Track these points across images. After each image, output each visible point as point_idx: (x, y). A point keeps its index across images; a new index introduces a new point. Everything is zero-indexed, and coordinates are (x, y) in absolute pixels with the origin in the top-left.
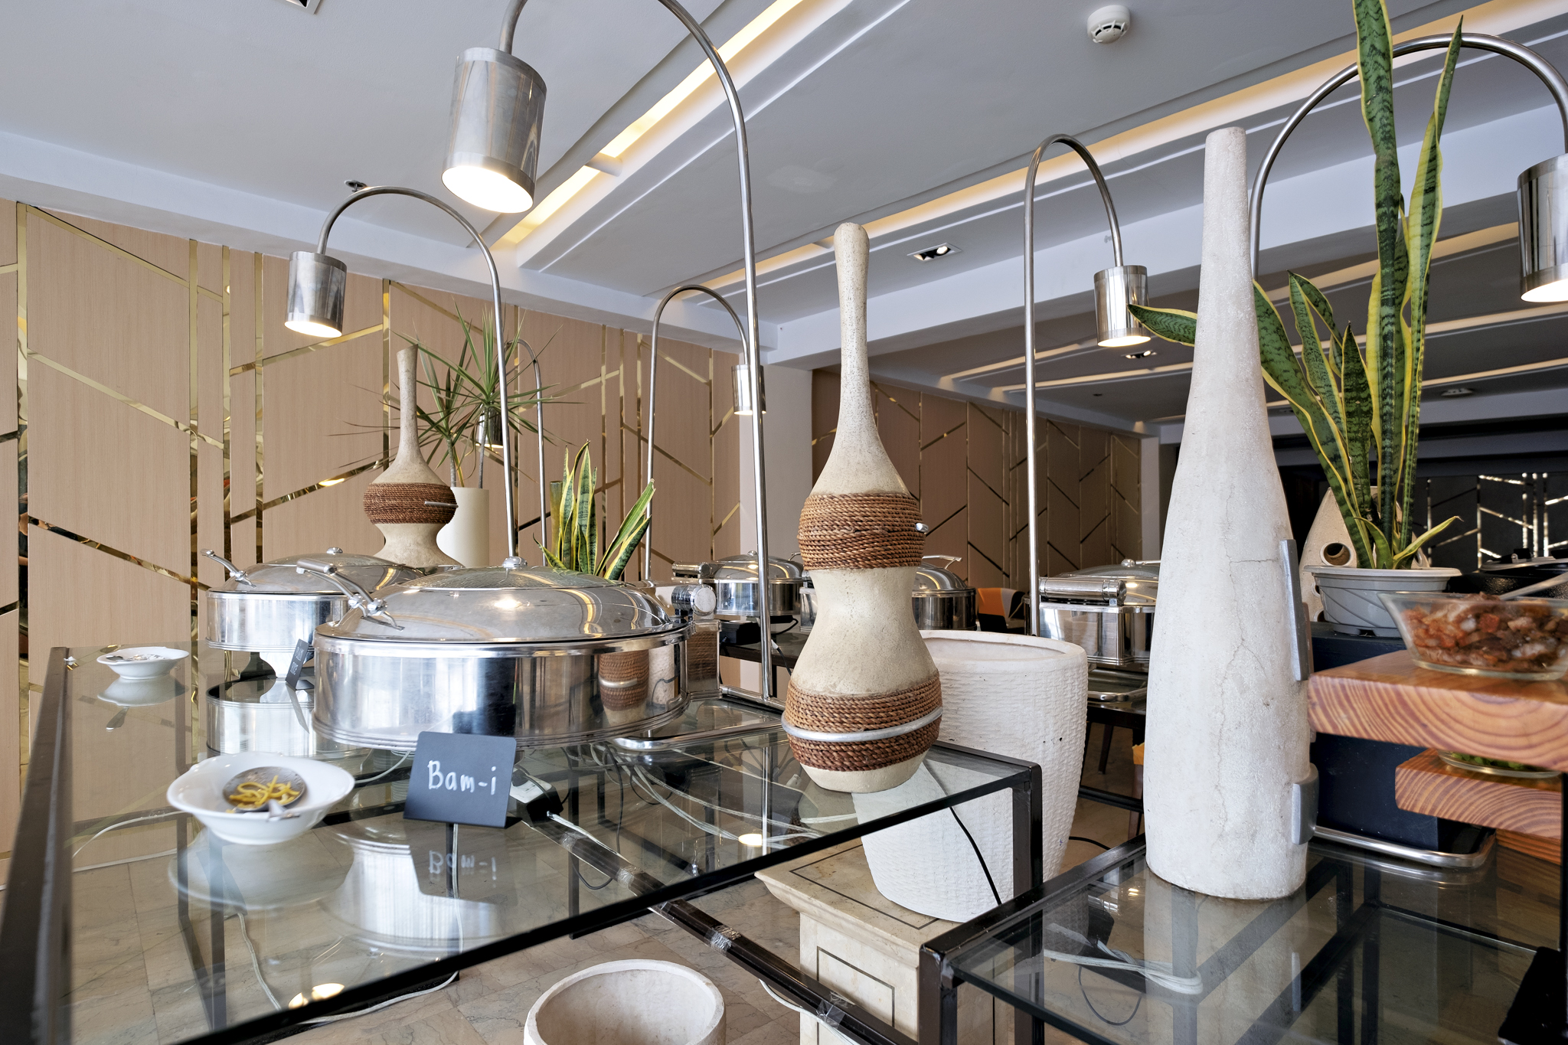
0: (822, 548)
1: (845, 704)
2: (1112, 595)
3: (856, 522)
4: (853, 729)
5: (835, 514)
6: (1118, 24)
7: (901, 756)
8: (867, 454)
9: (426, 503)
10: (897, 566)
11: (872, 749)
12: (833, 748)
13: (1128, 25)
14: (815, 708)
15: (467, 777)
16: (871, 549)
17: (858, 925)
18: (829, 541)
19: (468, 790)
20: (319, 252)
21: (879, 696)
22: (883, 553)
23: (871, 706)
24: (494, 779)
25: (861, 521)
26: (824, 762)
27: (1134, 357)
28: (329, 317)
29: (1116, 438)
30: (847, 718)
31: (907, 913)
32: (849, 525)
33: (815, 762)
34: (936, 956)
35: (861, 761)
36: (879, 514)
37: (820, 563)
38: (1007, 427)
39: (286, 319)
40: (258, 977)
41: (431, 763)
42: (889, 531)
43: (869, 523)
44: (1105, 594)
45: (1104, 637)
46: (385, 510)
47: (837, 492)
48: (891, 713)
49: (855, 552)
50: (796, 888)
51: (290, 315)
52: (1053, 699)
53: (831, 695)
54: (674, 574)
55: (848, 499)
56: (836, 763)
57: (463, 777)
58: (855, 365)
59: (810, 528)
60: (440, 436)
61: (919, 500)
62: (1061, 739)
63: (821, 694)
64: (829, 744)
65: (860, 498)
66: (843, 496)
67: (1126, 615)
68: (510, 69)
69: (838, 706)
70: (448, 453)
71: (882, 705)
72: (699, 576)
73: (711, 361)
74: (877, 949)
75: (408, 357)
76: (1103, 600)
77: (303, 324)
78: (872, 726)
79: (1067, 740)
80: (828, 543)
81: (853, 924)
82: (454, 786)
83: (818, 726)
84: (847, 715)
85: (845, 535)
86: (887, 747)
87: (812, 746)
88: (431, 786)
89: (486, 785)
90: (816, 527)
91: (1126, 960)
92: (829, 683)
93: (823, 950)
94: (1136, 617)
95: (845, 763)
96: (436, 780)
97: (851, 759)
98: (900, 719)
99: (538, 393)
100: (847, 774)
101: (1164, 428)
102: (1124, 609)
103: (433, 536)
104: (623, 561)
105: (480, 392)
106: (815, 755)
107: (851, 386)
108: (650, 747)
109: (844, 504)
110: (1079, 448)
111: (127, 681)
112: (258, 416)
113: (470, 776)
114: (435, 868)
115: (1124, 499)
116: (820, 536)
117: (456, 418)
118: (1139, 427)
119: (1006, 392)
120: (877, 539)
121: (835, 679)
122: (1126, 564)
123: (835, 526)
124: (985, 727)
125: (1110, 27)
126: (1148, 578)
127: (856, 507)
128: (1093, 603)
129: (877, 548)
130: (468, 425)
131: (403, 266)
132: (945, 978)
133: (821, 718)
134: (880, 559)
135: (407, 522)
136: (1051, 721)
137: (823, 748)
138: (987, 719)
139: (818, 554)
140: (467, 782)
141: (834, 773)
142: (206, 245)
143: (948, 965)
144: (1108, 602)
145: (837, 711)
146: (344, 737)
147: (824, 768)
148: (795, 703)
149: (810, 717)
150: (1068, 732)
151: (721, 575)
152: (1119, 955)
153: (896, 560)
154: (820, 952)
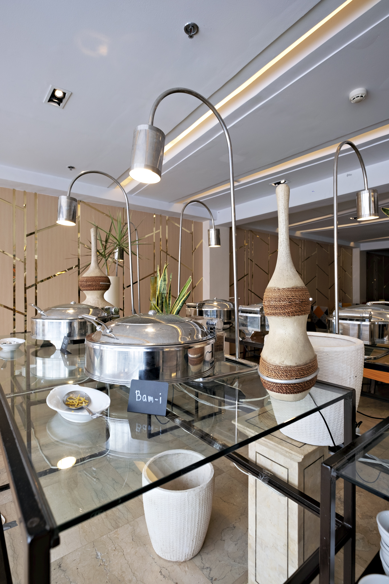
0: (275, 308)
1: (288, 369)
2: (366, 318)
3: (289, 299)
4: (291, 379)
5: (281, 296)
6: (362, 95)
7: (307, 388)
8: (290, 272)
9: (101, 283)
10: (303, 315)
11: (298, 386)
12: (283, 386)
13: (366, 95)
14: (276, 370)
15: (150, 397)
16: (295, 309)
17: (275, 445)
18: (279, 306)
19: (151, 402)
20: (68, 195)
21: (300, 366)
22: (299, 310)
23: (297, 369)
24: (161, 398)
25: (291, 299)
26: (279, 391)
27: (353, 219)
28: (71, 219)
29: (343, 249)
30: (289, 374)
31: (293, 441)
32: (287, 300)
33: (275, 390)
34: (329, 467)
35: (293, 390)
36: (298, 296)
37: (274, 314)
38: (301, 246)
39: (57, 220)
40: (40, 452)
41: (137, 391)
42: (301, 302)
43: (294, 299)
44: (363, 317)
45: (361, 333)
46: (87, 286)
47: (281, 287)
48: (305, 372)
49: (289, 310)
50: (249, 428)
51: (58, 219)
52: (353, 361)
53: (282, 365)
54: (187, 307)
55: (286, 290)
56: (284, 391)
57: (149, 397)
58: (285, 238)
59: (270, 301)
60: (101, 258)
61: (268, 274)
62: (356, 376)
63: (278, 365)
64: (281, 384)
65: (290, 290)
66: (284, 289)
67: (372, 325)
68: (155, 132)
69: (285, 370)
70: (105, 263)
71: (301, 369)
72: (197, 307)
73: (193, 225)
74: (282, 454)
75: (94, 231)
76: (363, 319)
77: (63, 221)
78: (298, 377)
79: (358, 377)
80: (278, 307)
81: (273, 444)
82: (146, 400)
83: (277, 377)
84: (289, 373)
85: (285, 304)
86: (303, 385)
87: (275, 384)
88: (137, 400)
89: (158, 400)
90: (273, 301)
91: (376, 459)
92: (281, 361)
93: (258, 453)
94: (376, 326)
95: (287, 391)
96: (139, 397)
97: (290, 390)
98: (308, 374)
99: (137, 242)
100: (288, 395)
101: (362, 245)
102: (372, 323)
103: (103, 295)
104: (181, 307)
105: (116, 241)
106: (275, 388)
107: (283, 246)
108: (202, 380)
109: (284, 292)
110: (329, 253)
111: (6, 351)
112: (36, 251)
113: (151, 397)
114: (138, 429)
115: (346, 272)
116: (275, 304)
117: (107, 251)
118: (352, 244)
119: (301, 233)
120: (297, 305)
121: (283, 359)
122: (368, 304)
123: (281, 301)
124: (327, 372)
125: (359, 96)
126: (378, 310)
127: (289, 293)
128: (357, 320)
129: (297, 309)
130: (112, 253)
131: (85, 195)
132: (333, 476)
133: (278, 374)
134: (298, 312)
135: (94, 290)
136: (353, 370)
137: (279, 385)
138: (328, 369)
139: (273, 311)
140: (150, 399)
141: (283, 395)
142: (19, 191)
143: (334, 471)
144: (365, 320)
145: (284, 371)
146: (98, 379)
147: (279, 393)
148: (267, 368)
149: (274, 374)
150: (358, 374)
151: (204, 307)
152: (372, 457)
153: (303, 313)
154: (257, 453)
